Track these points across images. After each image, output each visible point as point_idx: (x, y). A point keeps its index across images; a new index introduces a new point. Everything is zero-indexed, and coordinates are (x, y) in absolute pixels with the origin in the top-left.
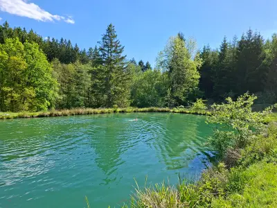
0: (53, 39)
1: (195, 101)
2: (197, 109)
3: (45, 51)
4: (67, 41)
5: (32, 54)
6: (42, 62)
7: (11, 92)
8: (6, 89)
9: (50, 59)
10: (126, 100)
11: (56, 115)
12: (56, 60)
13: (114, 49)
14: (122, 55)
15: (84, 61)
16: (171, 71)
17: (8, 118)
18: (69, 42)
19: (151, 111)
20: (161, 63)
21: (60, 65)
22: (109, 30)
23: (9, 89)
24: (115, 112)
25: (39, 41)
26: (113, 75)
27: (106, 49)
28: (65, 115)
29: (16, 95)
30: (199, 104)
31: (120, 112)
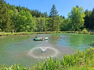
0: (33, 10)
1: (83, 29)
4: (37, 10)
5: (28, 15)
6: (31, 17)
7: (23, 27)
8: (21, 26)
9: (33, 16)
14: (57, 14)
18: (38, 10)
19: (68, 32)
21: (36, 18)
22: (53, 6)
23: (22, 26)
24: (57, 33)
26: (55, 21)
27: (52, 13)
30: (85, 30)
31: (58, 33)
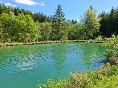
0: (36, 13)
1: (97, 37)
2: (99, 40)
3: (33, 18)
4: (42, 13)
5: (28, 20)
6: (32, 22)
7: (21, 35)
8: (20, 34)
9: (35, 21)
10: (66, 37)
11: (38, 44)
12: (38, 21)
13: (60, 15)
14: (64, 18)
15: (48, 21)
16: (86, 24)
17: (21, 45)
19: (77, 42)
20: (82, 20)
21: (39, 23)
22: (59, 7)
24: (61, 42)
25: (30, 14)
26: (61, 27)
27: (58, 15)
28: (42, 44)
29: (23, 36)
30: (100, 38)
31: (63, 42)
